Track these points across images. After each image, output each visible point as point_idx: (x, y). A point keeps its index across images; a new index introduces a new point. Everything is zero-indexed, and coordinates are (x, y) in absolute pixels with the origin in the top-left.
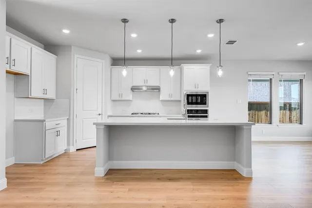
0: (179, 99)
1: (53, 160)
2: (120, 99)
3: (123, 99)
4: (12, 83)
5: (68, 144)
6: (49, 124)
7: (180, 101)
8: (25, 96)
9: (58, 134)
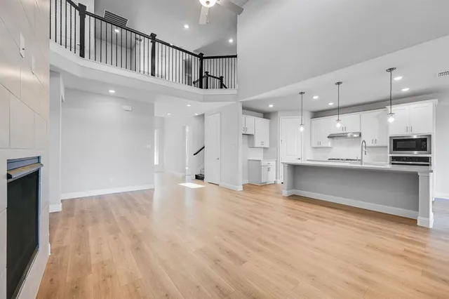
0: (385, 145)
1: (265, 185)
2: (319, 146)
3: (321, 146)
4: (246, 141)
5: (276, 178)
6: (264, 163)
7: (387, 147)
8: (252, 146)
9: (269, 169)
